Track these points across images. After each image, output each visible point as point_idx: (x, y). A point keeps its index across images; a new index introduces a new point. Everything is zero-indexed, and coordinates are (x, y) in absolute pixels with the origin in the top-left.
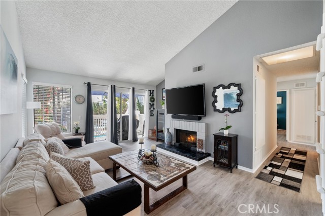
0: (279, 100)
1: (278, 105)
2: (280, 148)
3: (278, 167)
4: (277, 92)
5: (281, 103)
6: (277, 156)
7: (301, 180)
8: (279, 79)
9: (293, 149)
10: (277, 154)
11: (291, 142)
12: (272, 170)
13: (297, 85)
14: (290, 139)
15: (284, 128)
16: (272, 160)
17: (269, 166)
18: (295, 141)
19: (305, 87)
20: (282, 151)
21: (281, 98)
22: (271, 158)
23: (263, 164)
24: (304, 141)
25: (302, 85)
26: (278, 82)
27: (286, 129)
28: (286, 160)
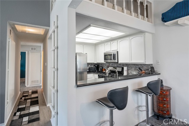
2: (22, 93)
3: (23, 109)
4: (21, 52)
6: (21, 100)
7: (39, 111)
8: (22, 43)
9: (30, 91)
10: (21, 98)
11: (28, 86)
12: (20, 113)
13: (32, 49)
16: (18, 106)
17: (17, 112)
18: (31, 85)
19: (36, 50)
20: (24, 95)
22: (18, 104)
23: (12, 112)
26: (21, 45)
27: (25, 78)
28: (28, 101)
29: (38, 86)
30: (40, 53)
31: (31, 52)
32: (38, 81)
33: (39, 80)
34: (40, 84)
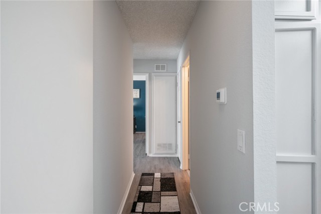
0: (136, 94)
1: (135, 99)
5: (138, 97)
11: (151, 155)
13: (158, 68)
14: (150, 152)
15: (144, 129)
18: (156, 154)
19: (165, 71)
21: (139, 90)
24: (165, 152)
25: (163, 67)
27: (145, 131)
29: (170, 158)
30: (174, 78)
31: (156, 76)
32: (170, 145)
33: (173, 143)
34: (176, 153)
